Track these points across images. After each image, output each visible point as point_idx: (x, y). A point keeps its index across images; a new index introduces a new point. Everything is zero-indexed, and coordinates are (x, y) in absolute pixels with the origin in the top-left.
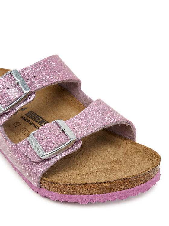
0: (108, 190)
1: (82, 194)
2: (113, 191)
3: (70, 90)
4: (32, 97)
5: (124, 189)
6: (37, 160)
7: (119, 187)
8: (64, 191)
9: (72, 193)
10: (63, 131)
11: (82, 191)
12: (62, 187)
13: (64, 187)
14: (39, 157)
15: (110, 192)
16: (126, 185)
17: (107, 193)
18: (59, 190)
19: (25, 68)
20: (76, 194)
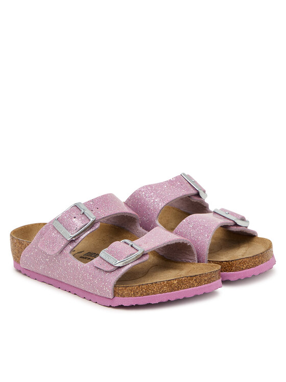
0: (176, 287)
1: (154, 294)
2: (181, 289)
3: (128, 229)
4: (97, 226)
5: (190, 287)
6: (112, 268)
7: (186, 284)
8: (137, 293)
9: (145, 294)
10: (132, 246)
11: (154, 290)
12: (135, 288)
13: (137, 288)
14: (113, 265)
15: (178, 290)
16: (192, 282)
17: (176, 290)
18: (132, 293)
19: (88, 201)
20: (148, 294)
